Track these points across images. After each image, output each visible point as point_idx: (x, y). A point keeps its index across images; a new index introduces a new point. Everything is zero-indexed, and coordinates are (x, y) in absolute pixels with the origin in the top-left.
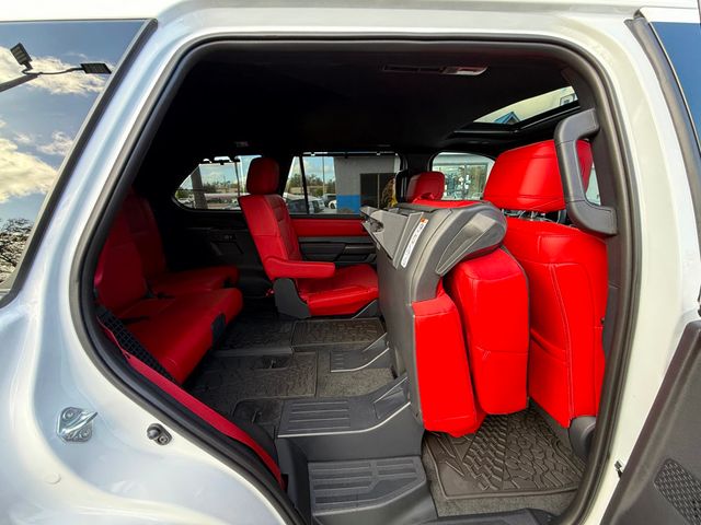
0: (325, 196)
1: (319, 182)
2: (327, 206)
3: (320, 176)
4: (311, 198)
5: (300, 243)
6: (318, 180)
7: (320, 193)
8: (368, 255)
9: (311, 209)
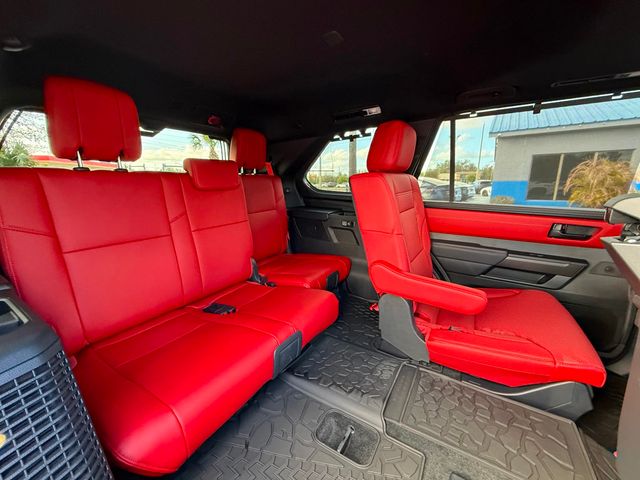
0: (477, 183)
1: (472, 168)
2: (478, 192)
3: (475, 162)
4: (458, 184)
5: (432, 240)
6: (472, 165)
7: (472, 179)
8: (549, 276)
9: (458, 196)
